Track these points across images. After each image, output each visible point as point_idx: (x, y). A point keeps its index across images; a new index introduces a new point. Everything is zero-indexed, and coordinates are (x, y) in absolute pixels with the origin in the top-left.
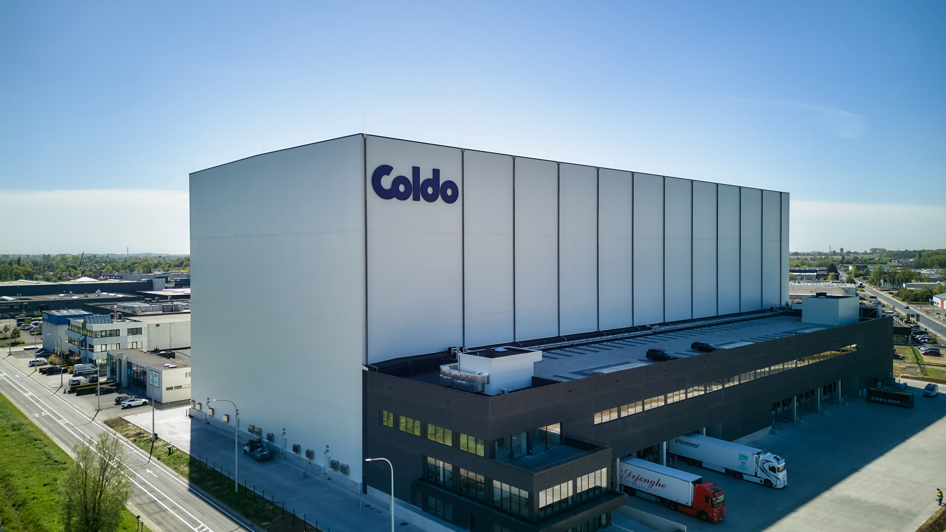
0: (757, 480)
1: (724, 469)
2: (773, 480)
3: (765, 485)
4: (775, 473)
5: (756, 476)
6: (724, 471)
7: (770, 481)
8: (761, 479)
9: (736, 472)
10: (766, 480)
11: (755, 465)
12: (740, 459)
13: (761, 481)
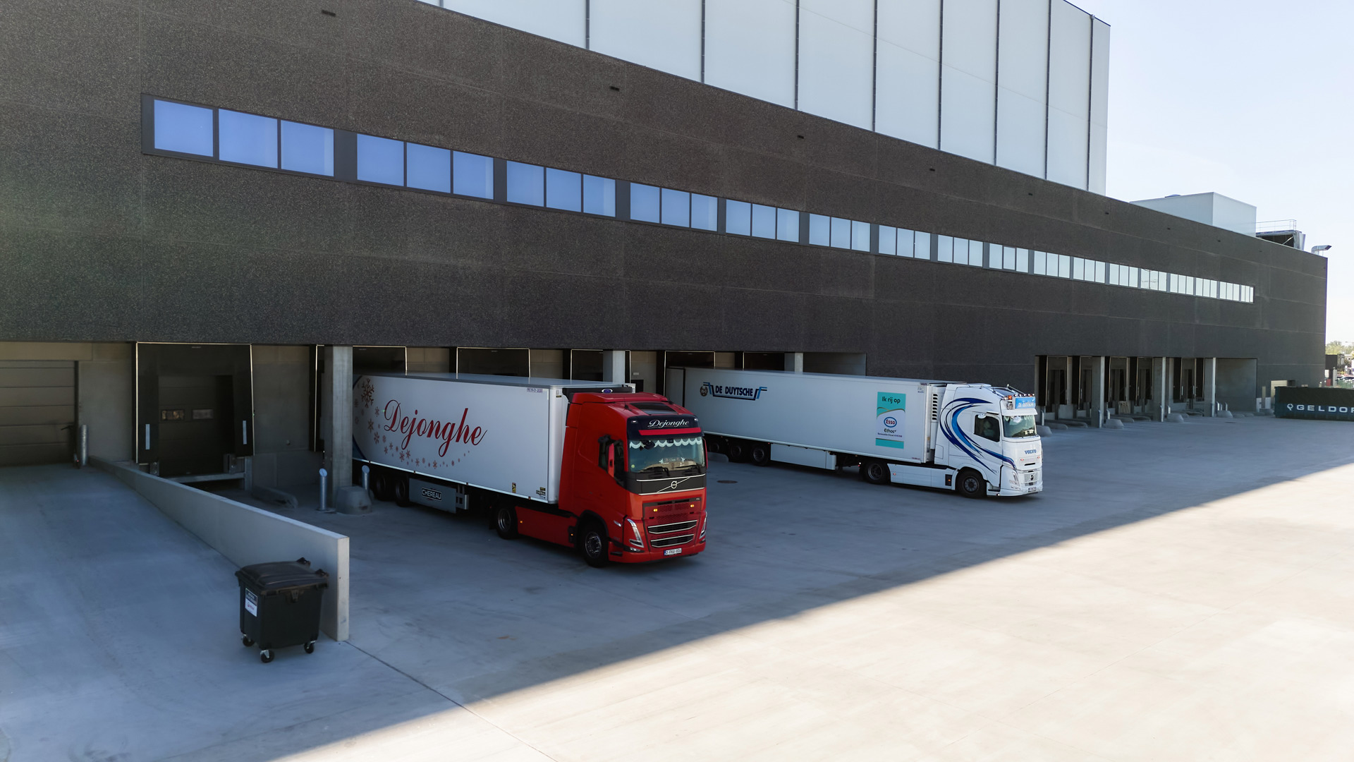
0: (934, 478)
1: (834, 457)
2: (989, 469)
3: (960, 492)
4: (996, 439)
5: (931, 464)
6: (831, 464)
7: (977, 474)
8: (948, 471)
9: (867, 461)
10: (966, 473)
11: (927, 425)
12: (880, 409)
13: (948, 477)
